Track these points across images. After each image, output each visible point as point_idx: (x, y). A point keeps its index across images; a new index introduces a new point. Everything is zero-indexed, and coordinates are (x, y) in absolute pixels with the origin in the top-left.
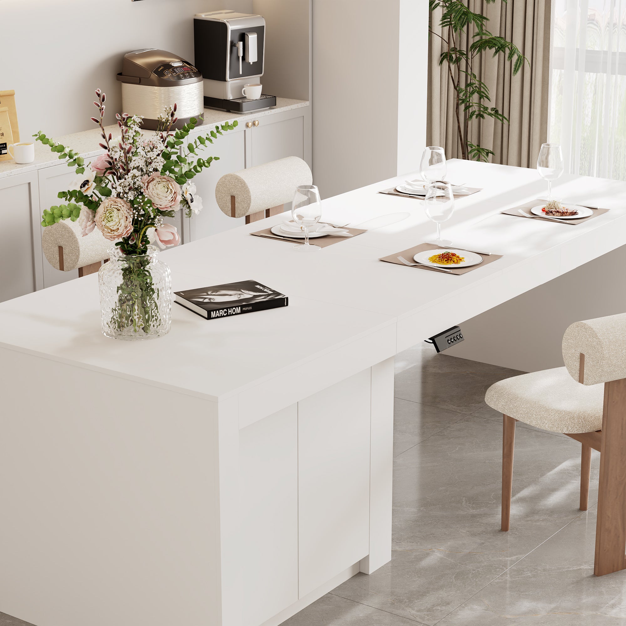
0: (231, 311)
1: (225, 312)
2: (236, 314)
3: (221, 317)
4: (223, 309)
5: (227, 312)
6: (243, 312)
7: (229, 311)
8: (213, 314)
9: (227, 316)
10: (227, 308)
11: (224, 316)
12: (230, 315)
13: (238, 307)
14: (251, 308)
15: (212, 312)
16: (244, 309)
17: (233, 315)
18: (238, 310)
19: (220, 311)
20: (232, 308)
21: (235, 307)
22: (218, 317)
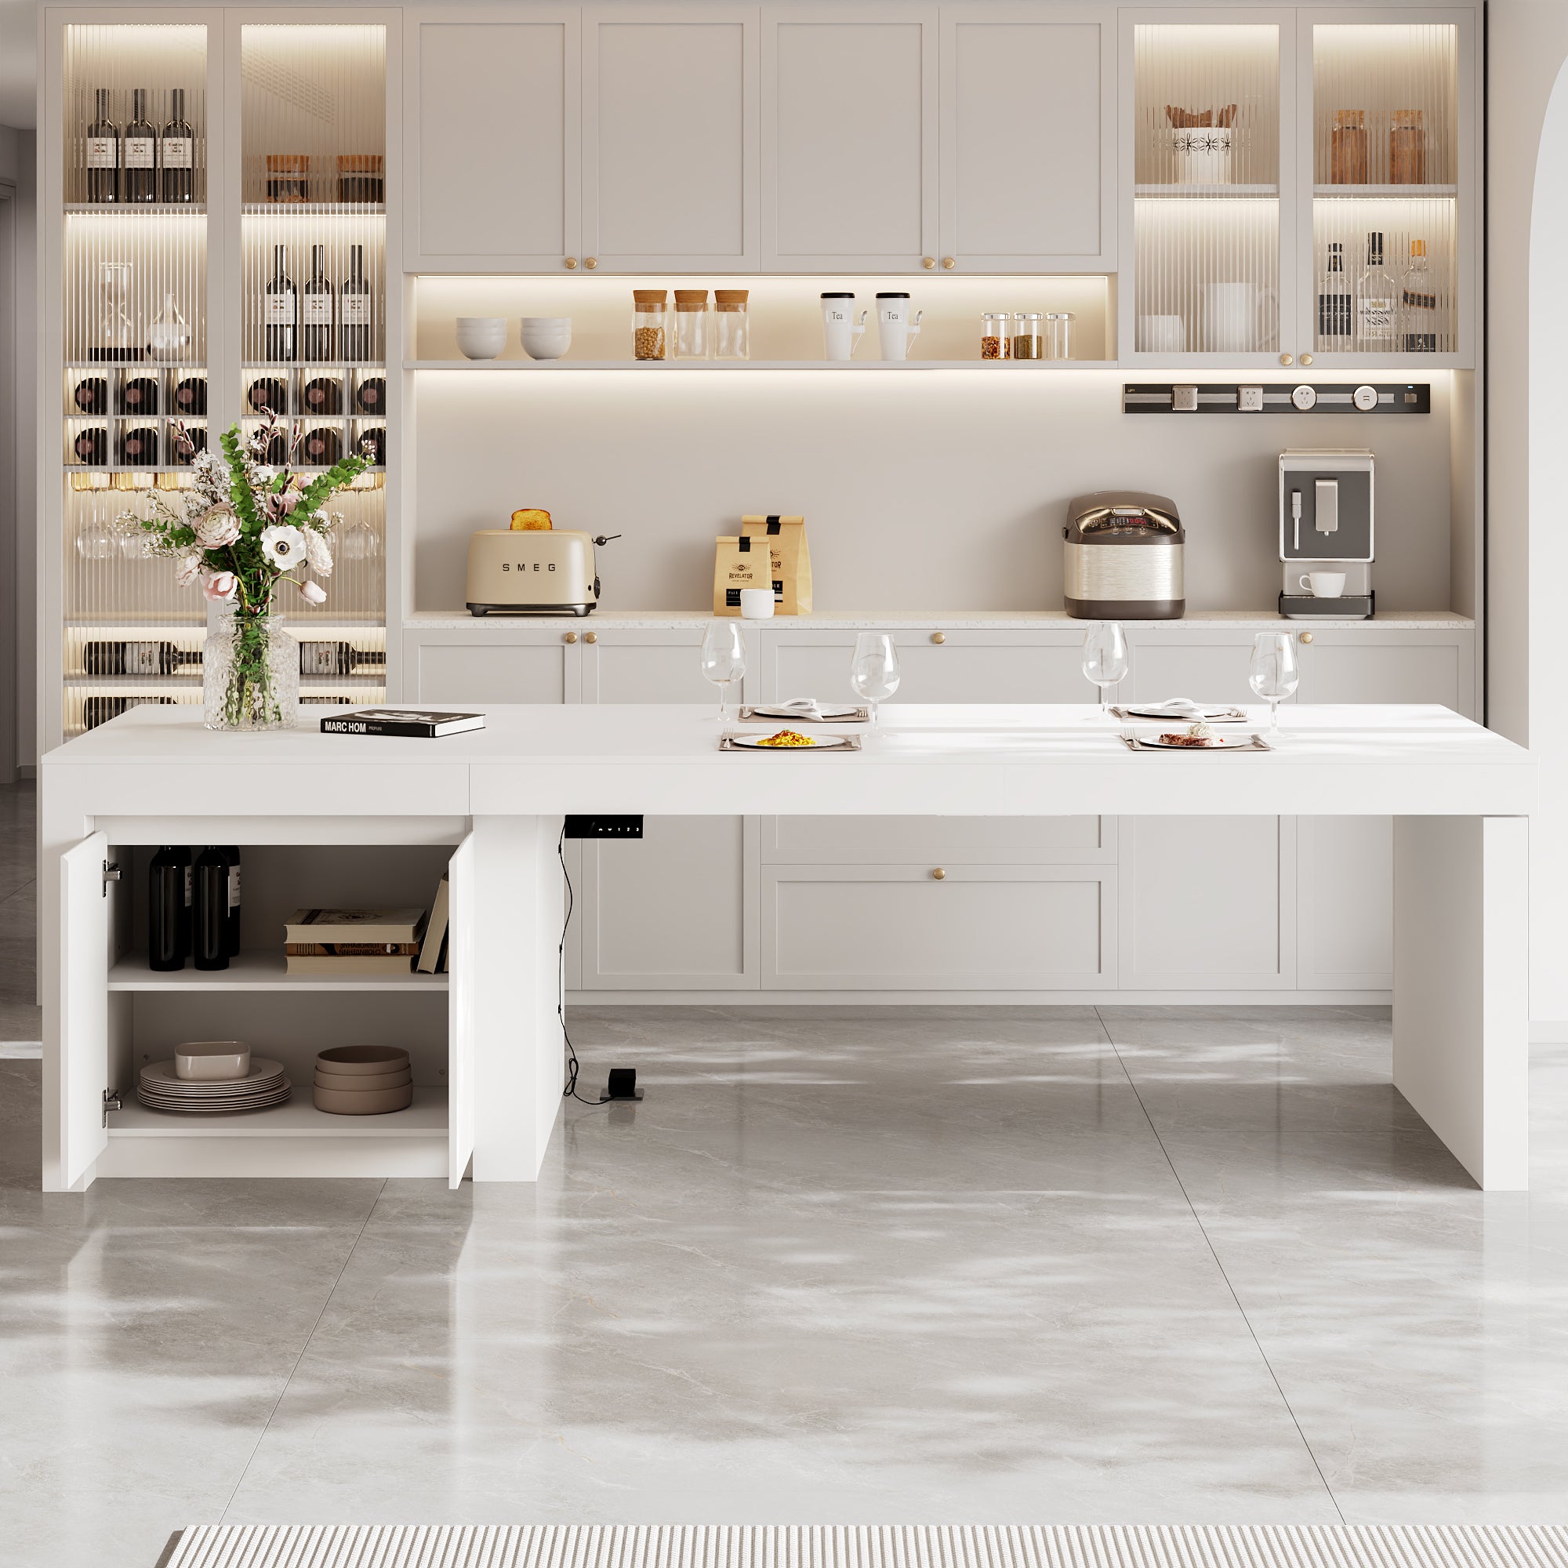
0: (352, 727)
1: (344, 727)
2: (359, 733)
3: (339, 732)
4: (342, 721)
5: (347, 727)
6: (369, 732)
7: (350, 727)
8: (328, 726)
9: (347, 732)
10: (347, 722)
11: (342, 732)
12: (351, 733)
13: (363, 723)
14: (380, 729)
15: (326, 723)
16: (370, 728)
17: (355, 733)
18: (363, 728)
19: (338, 723)
20: (355, 722)
21: (359, 723)
22: (334, 732)
